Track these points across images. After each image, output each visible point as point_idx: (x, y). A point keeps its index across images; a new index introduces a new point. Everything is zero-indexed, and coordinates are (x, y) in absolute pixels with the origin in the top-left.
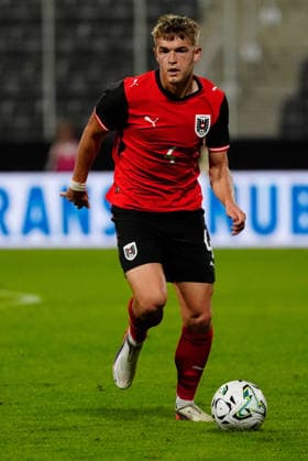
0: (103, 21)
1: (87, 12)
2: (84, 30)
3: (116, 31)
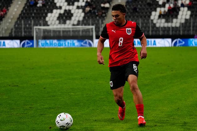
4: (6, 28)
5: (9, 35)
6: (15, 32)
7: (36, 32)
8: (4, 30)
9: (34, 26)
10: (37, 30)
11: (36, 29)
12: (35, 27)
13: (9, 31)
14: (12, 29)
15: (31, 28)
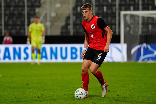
0: (17, 6)
1: (13, 4)
2: (12, 9)
3: (20, 9)
4: (53, 14)
5: (62, 33)
6: (75, 25)
7: (126, 25)
8: (48, 19)
9: (120, 10)
10: (128, 18)
11: (125, 16)
12: (123, 13)
13: (62, 23)
14: (68, 18)
15: (113, 15)
